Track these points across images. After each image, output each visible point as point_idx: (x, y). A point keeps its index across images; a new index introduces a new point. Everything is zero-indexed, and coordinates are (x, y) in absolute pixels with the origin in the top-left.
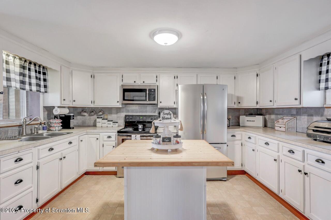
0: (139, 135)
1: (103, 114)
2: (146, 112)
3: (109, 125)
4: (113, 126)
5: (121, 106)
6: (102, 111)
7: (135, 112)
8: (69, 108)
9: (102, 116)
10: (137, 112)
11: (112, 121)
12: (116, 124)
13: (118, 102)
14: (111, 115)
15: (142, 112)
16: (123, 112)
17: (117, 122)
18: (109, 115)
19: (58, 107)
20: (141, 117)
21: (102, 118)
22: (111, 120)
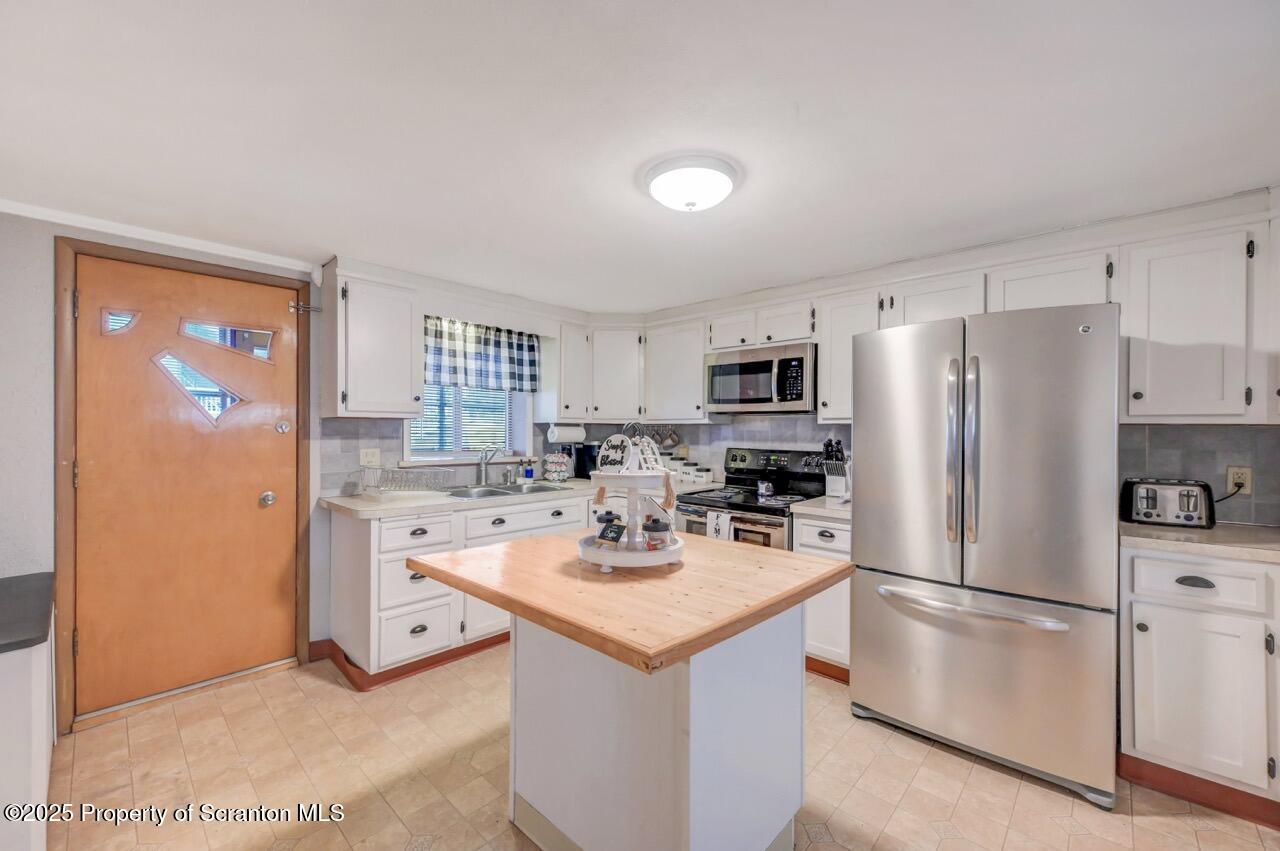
0: (729, 516)
1: (676, 444)
2: (794, 439)
3: (685, 477)
4: (696, 479)
5: (706, 421)
6: (674, 436)
7: (760, 440)
8: (587, 427)
9: (674, 451)
10: (766, 440)
11: (696, 464)
12: (704, 474)
13: (698, 408)
14: (695, 447)
15: (781, 439)
16: (725, 439)
17: (708, 470)
18: (691, 447)
19: (557, 425)
20: (772, 458)
21: (671, 454)
22: (694, 462)
